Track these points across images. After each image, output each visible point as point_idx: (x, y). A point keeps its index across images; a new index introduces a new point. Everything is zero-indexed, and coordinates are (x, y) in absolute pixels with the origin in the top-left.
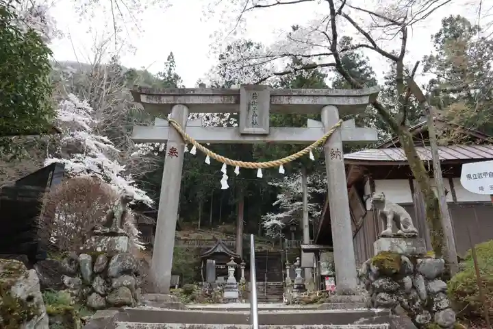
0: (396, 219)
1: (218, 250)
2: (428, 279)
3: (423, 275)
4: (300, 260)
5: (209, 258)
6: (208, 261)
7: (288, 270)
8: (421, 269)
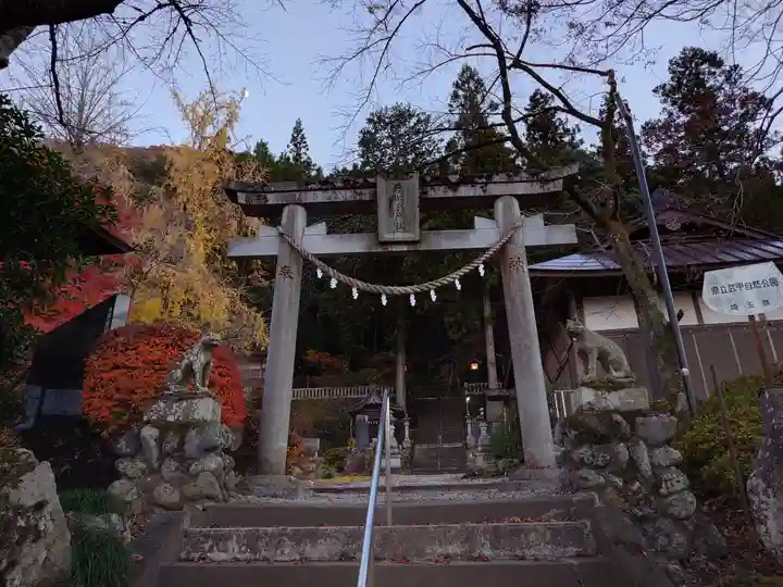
0: (603, 357)
1: (371, 401)
2: (651, 447)
3: (646, 441)
4: (485, 411)
5: (359, 412)
6: (358, 417)
7: (469, 426)
8: (641, 431)
